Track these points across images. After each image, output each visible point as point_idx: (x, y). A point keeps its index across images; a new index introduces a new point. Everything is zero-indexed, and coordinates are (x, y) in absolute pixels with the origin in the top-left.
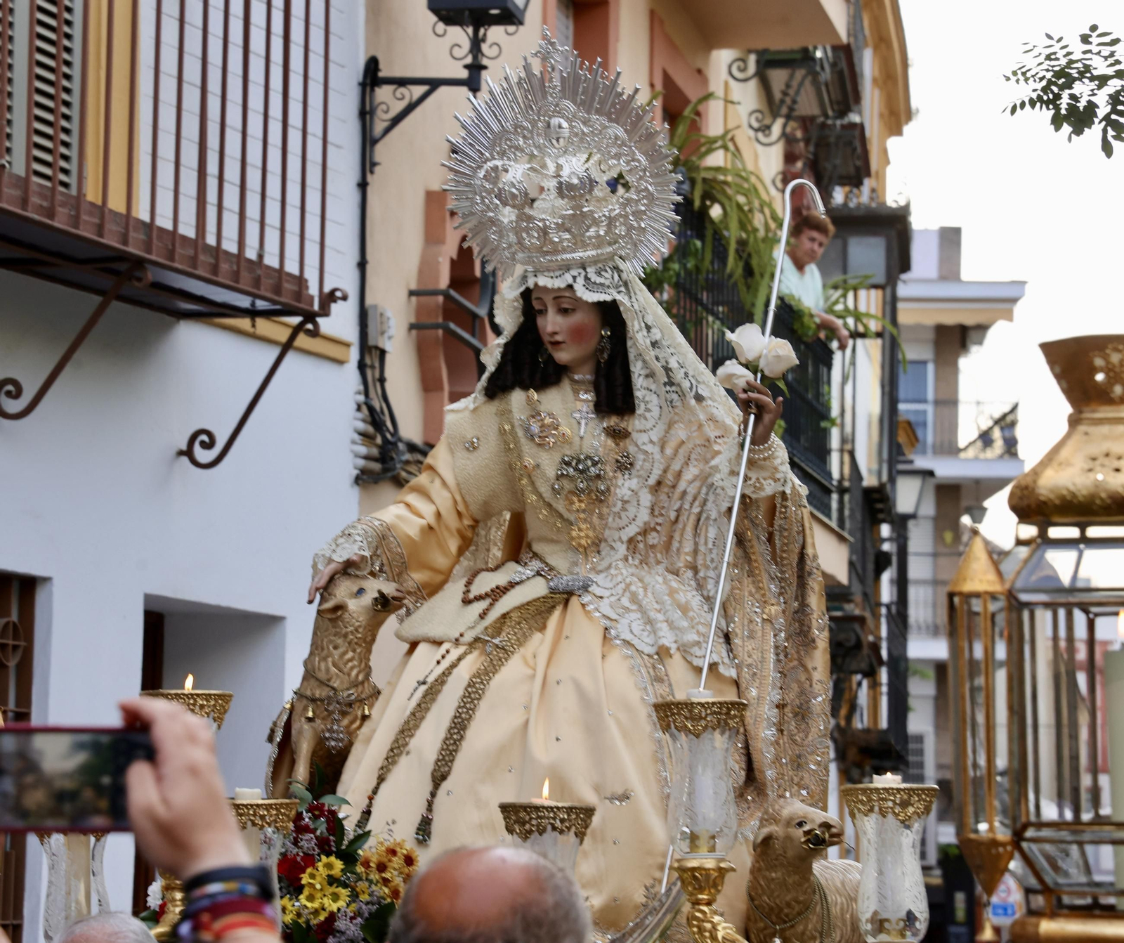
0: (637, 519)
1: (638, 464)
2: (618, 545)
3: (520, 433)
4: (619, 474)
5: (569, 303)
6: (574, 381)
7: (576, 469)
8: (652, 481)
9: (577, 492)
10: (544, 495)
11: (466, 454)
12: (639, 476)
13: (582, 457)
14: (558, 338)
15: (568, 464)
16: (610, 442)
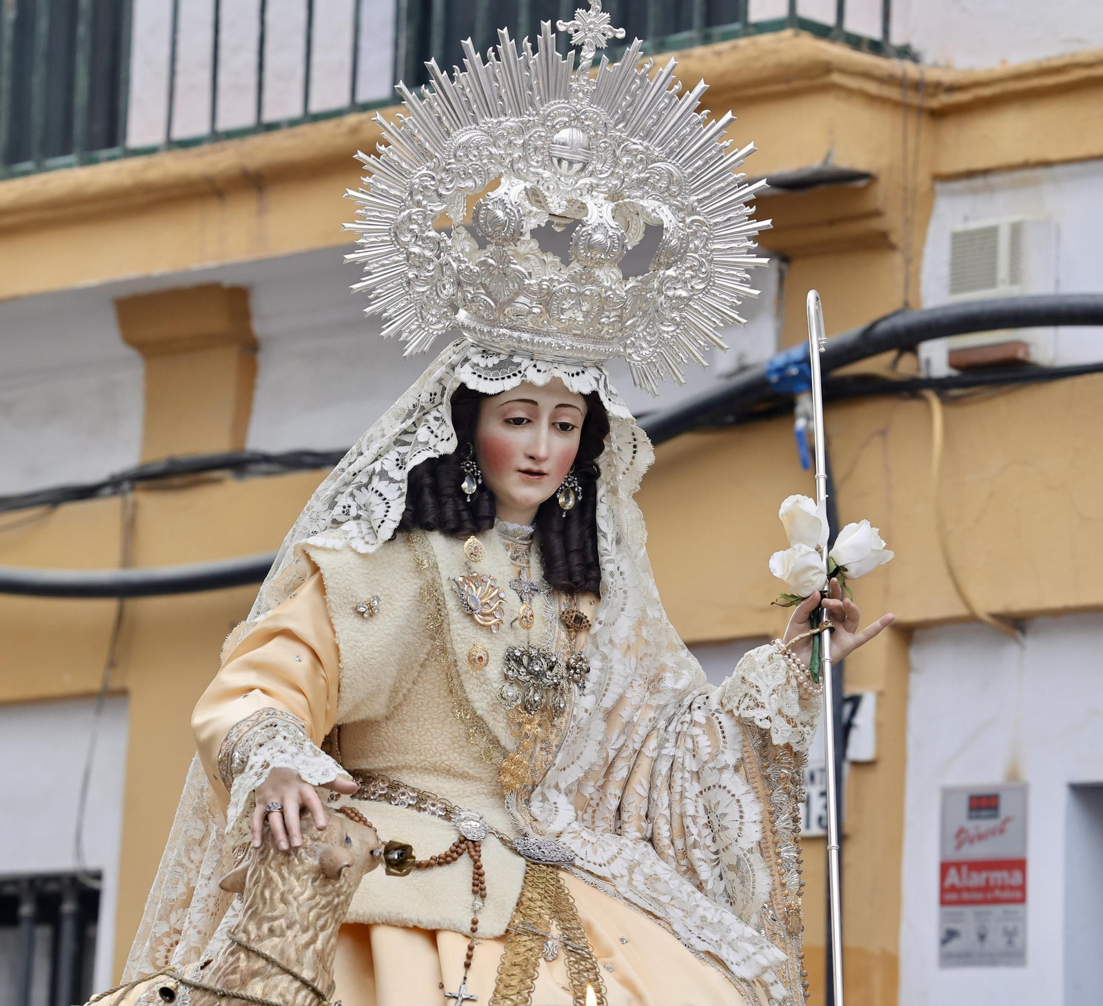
0: (582, 758)
1: (593, 675)
2: (553, 795)
3: (451, 603)
4: (574, 687)
5: (574, 417)
6: (505, 533)
7: (529, 673)
8: (608, 703)
9: (527, 707)
10: (477, 705)
11: (357, 622)
12: (593, 692)
13: (534, 653)
14: (544, 467)
15: (519, 661)
16: (563, 635)
